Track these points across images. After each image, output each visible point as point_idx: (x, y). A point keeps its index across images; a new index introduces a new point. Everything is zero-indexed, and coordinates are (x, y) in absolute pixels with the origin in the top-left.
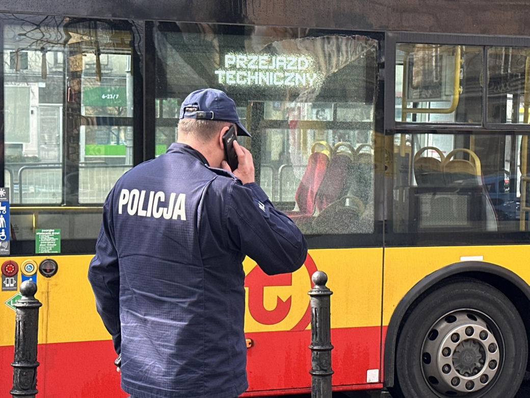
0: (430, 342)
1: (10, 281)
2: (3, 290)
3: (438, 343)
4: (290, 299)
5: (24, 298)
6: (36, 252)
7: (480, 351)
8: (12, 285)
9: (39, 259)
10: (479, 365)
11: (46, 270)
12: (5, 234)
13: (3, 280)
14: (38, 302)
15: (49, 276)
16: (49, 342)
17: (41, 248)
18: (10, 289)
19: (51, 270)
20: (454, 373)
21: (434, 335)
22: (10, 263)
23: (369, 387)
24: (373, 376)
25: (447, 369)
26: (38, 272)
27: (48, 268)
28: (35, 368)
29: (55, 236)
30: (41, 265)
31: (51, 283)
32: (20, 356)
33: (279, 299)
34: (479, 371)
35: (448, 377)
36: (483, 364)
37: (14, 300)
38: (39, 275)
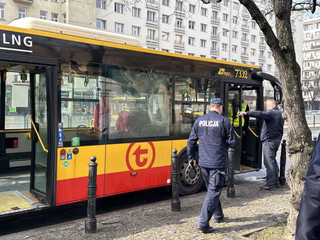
0: (182, 170)
1: (63, 156)
2: (61, 160)
3: (185, 169)
4: (147, 158)
5: (92, 162)
6: (72, 146)
7: (195, 172)
8: (64, 158)
9: (73, 148)
10: (195, 176)
11: (75, 152)
12: (62, 139)
13: (61, 156)
14: (97, 164)
15: (76, 154)
16: (75, 177)
17: (74, 144)
18: (63, 159)
19: (77, 152)
20: (189, 179)
21: (183, 167)
22: (64, 150)
23: (167, 185)
24: (169, 181)
25: (187, 178)
26: (72, 153)
27: (76, 151)
28: (96, 187)
29: (78, 140)
30: (73, 150)
31: (76, 156)
32: (92, 183)
33: (144, 158)
34: (195, 178)
35: (187, 180)
36: (196, 175)
37: (64, 163)
38: (73, 154)
